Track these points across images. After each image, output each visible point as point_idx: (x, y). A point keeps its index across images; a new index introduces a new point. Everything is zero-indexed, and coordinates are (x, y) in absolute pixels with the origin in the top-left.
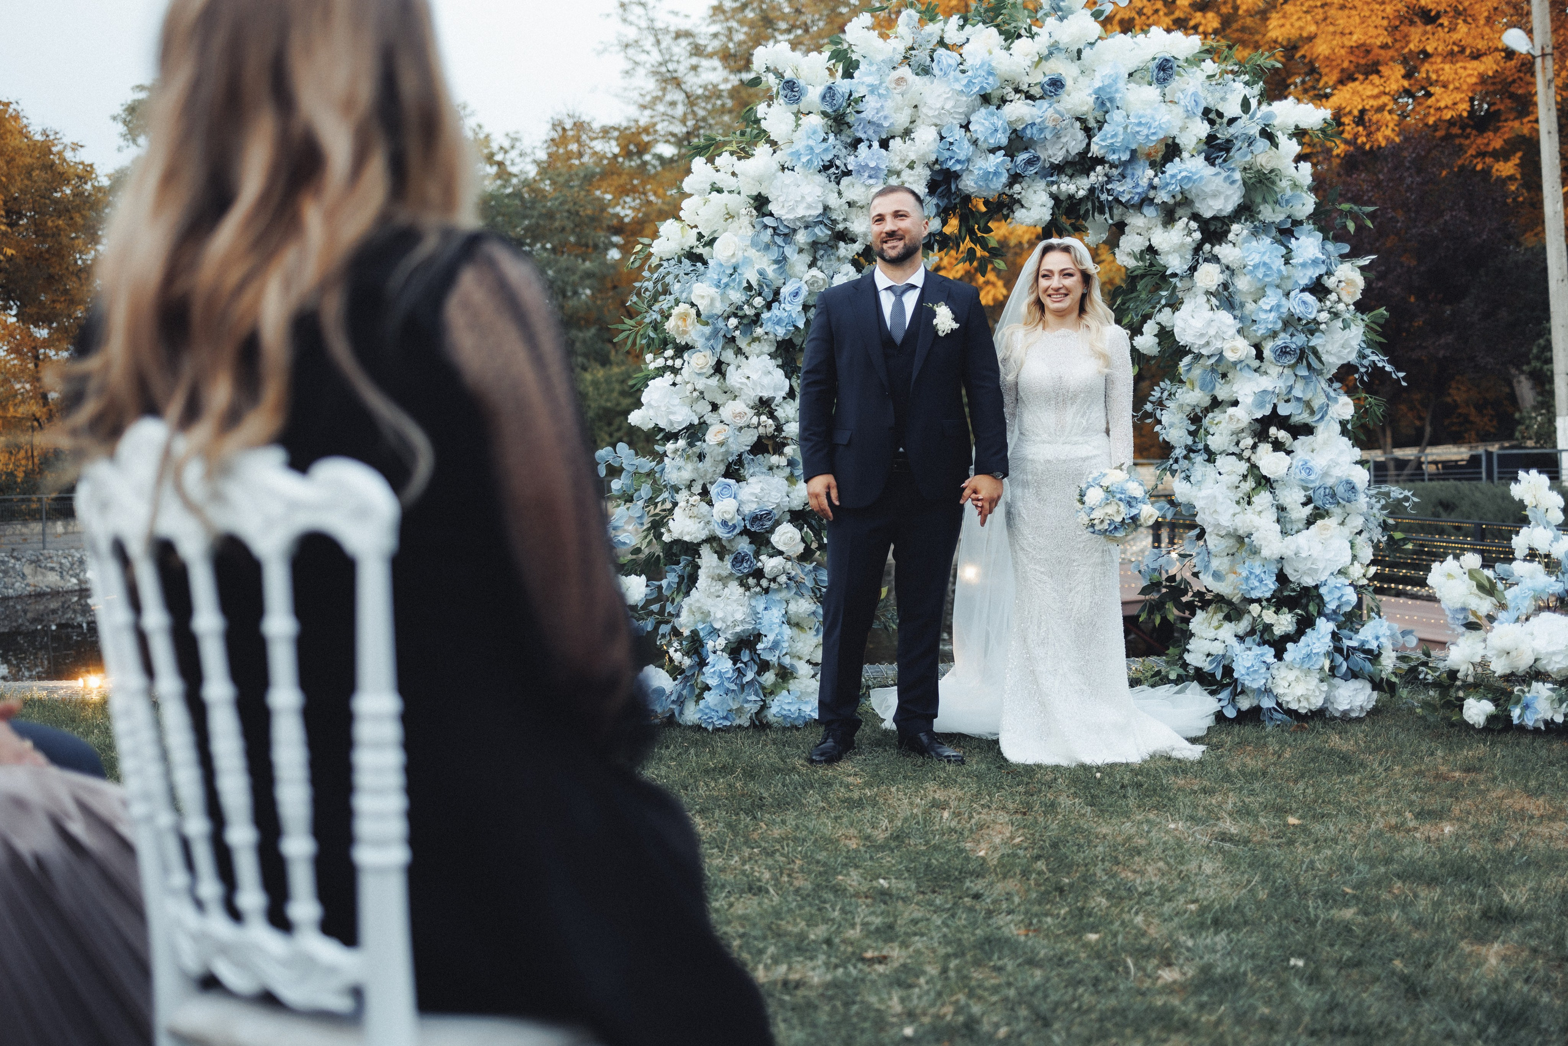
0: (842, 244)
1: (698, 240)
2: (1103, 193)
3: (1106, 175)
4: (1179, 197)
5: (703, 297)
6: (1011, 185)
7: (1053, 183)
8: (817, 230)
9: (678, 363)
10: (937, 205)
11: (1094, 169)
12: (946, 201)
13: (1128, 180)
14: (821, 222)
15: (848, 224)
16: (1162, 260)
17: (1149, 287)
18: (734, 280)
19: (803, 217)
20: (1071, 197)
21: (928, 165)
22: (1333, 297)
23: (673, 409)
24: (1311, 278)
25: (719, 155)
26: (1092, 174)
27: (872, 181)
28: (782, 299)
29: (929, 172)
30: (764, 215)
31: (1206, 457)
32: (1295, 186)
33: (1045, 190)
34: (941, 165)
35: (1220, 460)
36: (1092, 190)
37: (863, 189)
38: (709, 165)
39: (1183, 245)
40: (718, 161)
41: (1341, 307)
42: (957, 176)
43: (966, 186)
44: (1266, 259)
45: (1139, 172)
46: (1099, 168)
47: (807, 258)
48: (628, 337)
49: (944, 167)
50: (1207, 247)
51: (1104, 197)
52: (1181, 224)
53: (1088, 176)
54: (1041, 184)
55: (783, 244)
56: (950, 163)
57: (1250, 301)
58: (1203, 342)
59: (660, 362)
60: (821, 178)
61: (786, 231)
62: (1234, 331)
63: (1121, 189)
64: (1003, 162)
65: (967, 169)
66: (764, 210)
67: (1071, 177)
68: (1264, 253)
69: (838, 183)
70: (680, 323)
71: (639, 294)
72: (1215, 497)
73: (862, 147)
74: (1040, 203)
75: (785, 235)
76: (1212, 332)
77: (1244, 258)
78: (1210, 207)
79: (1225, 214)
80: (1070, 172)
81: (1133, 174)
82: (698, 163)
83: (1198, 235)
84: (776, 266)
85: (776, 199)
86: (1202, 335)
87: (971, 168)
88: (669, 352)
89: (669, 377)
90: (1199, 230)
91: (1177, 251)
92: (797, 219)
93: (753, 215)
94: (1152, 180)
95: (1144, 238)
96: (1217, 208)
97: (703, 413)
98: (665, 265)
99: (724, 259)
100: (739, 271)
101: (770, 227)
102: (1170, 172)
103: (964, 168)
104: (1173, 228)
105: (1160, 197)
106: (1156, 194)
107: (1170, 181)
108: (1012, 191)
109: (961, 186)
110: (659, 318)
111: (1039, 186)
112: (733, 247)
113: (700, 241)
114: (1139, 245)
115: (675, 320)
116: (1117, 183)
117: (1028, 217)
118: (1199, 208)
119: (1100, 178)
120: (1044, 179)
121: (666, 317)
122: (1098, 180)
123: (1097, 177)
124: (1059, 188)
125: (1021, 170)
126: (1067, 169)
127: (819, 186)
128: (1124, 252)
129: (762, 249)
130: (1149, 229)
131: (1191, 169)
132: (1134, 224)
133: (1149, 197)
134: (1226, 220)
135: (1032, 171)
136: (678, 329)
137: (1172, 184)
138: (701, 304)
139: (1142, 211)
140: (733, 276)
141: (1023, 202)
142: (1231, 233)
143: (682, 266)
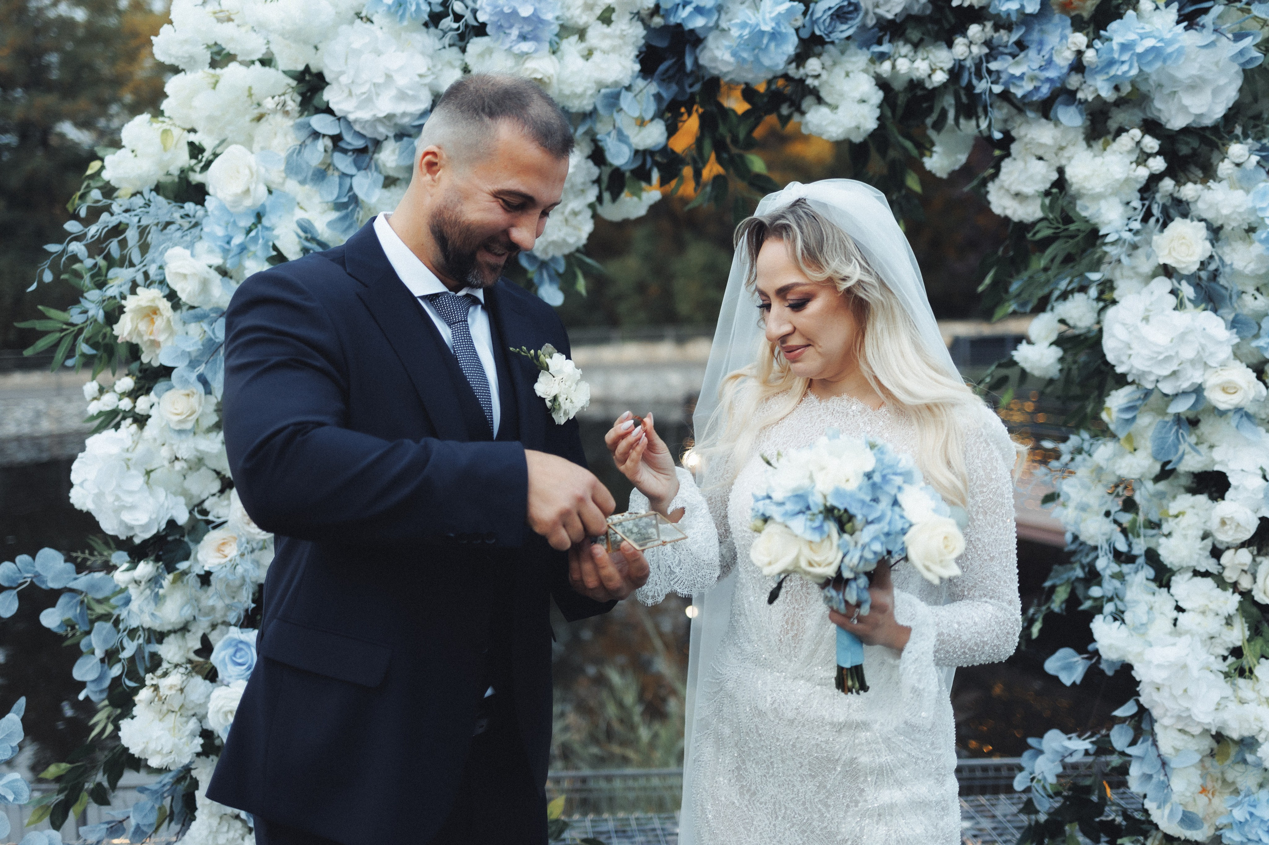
1: (193, 156)
2: (980, 77)
3: (988, 43)
4: (1126, 89)
5: (186, 276)
6: (800, 59)
7: (882, 57)
9: (142, 404)
10: (658, 97)
11: (961, 31)
12: (674, 88)
13: (1032, 53)
16: (1086, 210)
17: (1058, 260)
18: (255, 240)
19: (390, 117)
20: (915, 85)
21: (638, 16)
23: (128, 500)
26: (960, 41)
27: (526, 46)
29: (638, 32)
30: (314, 111)
31: (1151, 573)
33: (865, 71)
34: (663, 17)
35: (1182, 586)
36: (955, 72)
37: (510, 61)
38: (209, 8)
39: (1127, 180)
42: (696, 40)
43: (714, 59)
45: (1053, 40)
46: (974, 30)
48: (57, 345)
49: (673, 20)
50: (1168, 184)
51: (980, 86)
52: (1126, 141)
53: (950, 45)
54: (859, 59)
55: (352, 170)
56: (684, 13)
57: (1251, 290)
58: (1166, 372)
59: (108, 402)
60: (428, 40)
61: (359, 143)
62: (1225, 352)
63: (1017, 72)
64: (790, 11)
65: (717, 26)
66: (316, 102)
67: (916, 46)
69: (463, 50)
70: (142, 326)
71: (54, 268)
72: (1185, 666)
74: (857, 95)
75: (355, 150)
76: (1188, 353)
77: (1254, 210)
78: (1184, 109)
79: (1208, 122)
80: (915, 35)
81: (1041, 43)
83: (1158, 164)
84: (334, 215)
85: (337, 79)
86: (1168, 359)
87: (723, 24)
88: (126, 383)
89: (128, 428)
90: (1159, 153)
91: (1115, 193)
92: (379, 120)
93: (288, 108)
94: (1080, 53)
95: (1050, 166)
96: (1196, 110)
97: (203, 497)
98: (115, 208)
99: (229, 198)
100: (265, 221)
101: (324, 136)
102: (1117, 40)
103: (711, 24)
104: (1109, 149)
105: (1091, 89)
106: (1085, 82)
107: (1116, 56)
108: (802, 71)
109: (704, 59)
110: (101, 316)
111: (854, 63)
112: (247, 172)
113: (196, 158)
114: (1039, 177)
115: (132, 320)
116: (1010, 58)
117: (833, 123)
118: (1159, 110)
119: (975, 50)
120: (865, 49)
121: (114, 314)
122: (971, 52)
123: (969, 47)
124: (894, 67)
125: (822, 28)
126: (909, 31)
127: (423, 53)
128: (1008, 191)
129: (308, 180)
130: (1062, 148)
131: (1156, 34)
132: (1033, 139)
133: (1070, 87)
134: (1208, 134)
135: (842, 32)
136: (140, 335)
137: (1123, 62)
138: (183, 290)
139: (1052, 115)
140: (253, 234)
141: (823, 94)
142: (1226, 161)
143: (152, 209)
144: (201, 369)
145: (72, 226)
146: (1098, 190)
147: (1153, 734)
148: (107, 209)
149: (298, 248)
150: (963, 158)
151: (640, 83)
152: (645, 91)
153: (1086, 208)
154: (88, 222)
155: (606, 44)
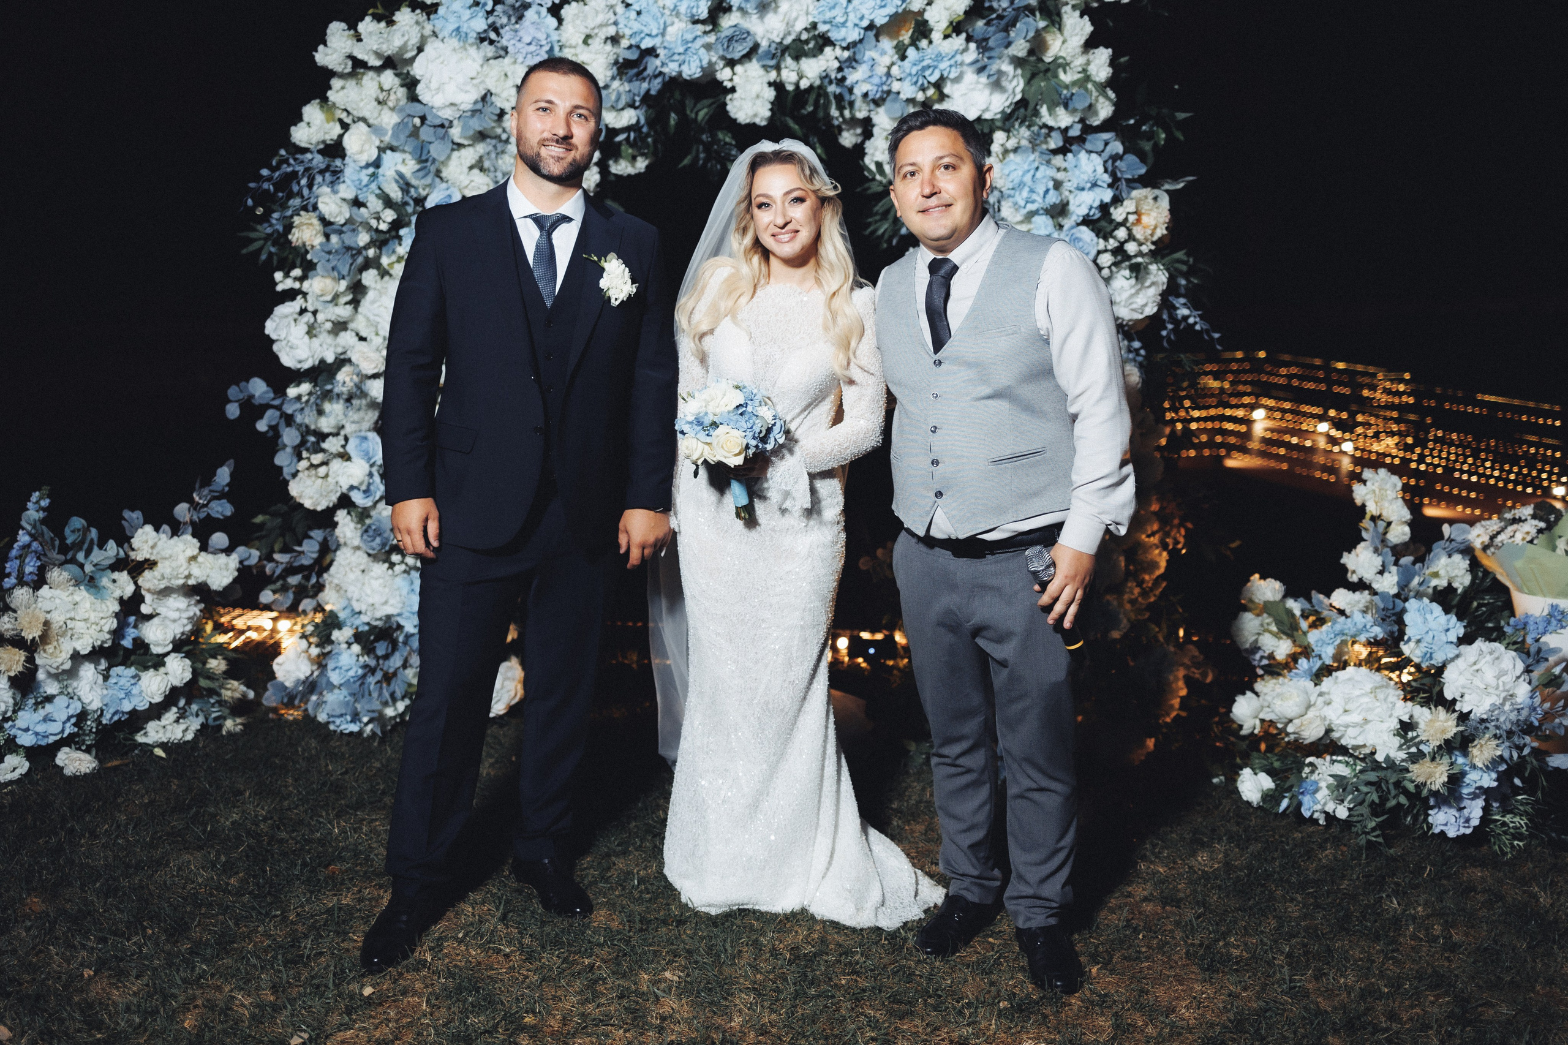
2: (831, 82)
3: (837, 59)
7: (773, 68)
9: (306, 285)
11: (820, 50)
13: (862, 65)
19: (454, 104)
20: (795, 87)
21: (610, 39)
22: (1121, 233)
23: (297, 343)
24: (1091, 208)
25: (362, 19)
29: (611, 50)
30: (411, 101)
32: (1088, 78)
34: (629, 40)
38: (352, 32)
40: (362, 27)
41: (1131, 248)
42: (652, 52)
43: (666, 65)
46: (829, 50)
48: (262, 248)
49: (634, 42)
51: (832, 89)
53: (817, 59)
54: (756, 69)
56: (642, 37)
59: (289, 283)
60: (477, 54)
61: (438, 122)
65: (663, 46)
66: (413, 94)
68: (1029, 171)
71: (254, 198)
73: (530, 14)
78: (973, 105)
79: (992, 114)
82: (336, 31)
85: (423, 82)
87: (665, 41)
88: (297, 272)
89: (298, 301)
92: (449, 107)
96: (982, 107)
98: (291, 161)
99: (357, 155)
101: (414, 117)
103: (657, 44)
108: (713, 77)
110: (280, 228)
115: (299, 232)
119: (832, 63)
121: (289, 227)
122: (830, 65)
123: (828, 61)
135: (739, 52)
136: (303, 240)
140: (373, 179)
143: (315, 162)
145: (265, 172)
148: (286, 161)
149: (397, 189)
154: (273, 169)
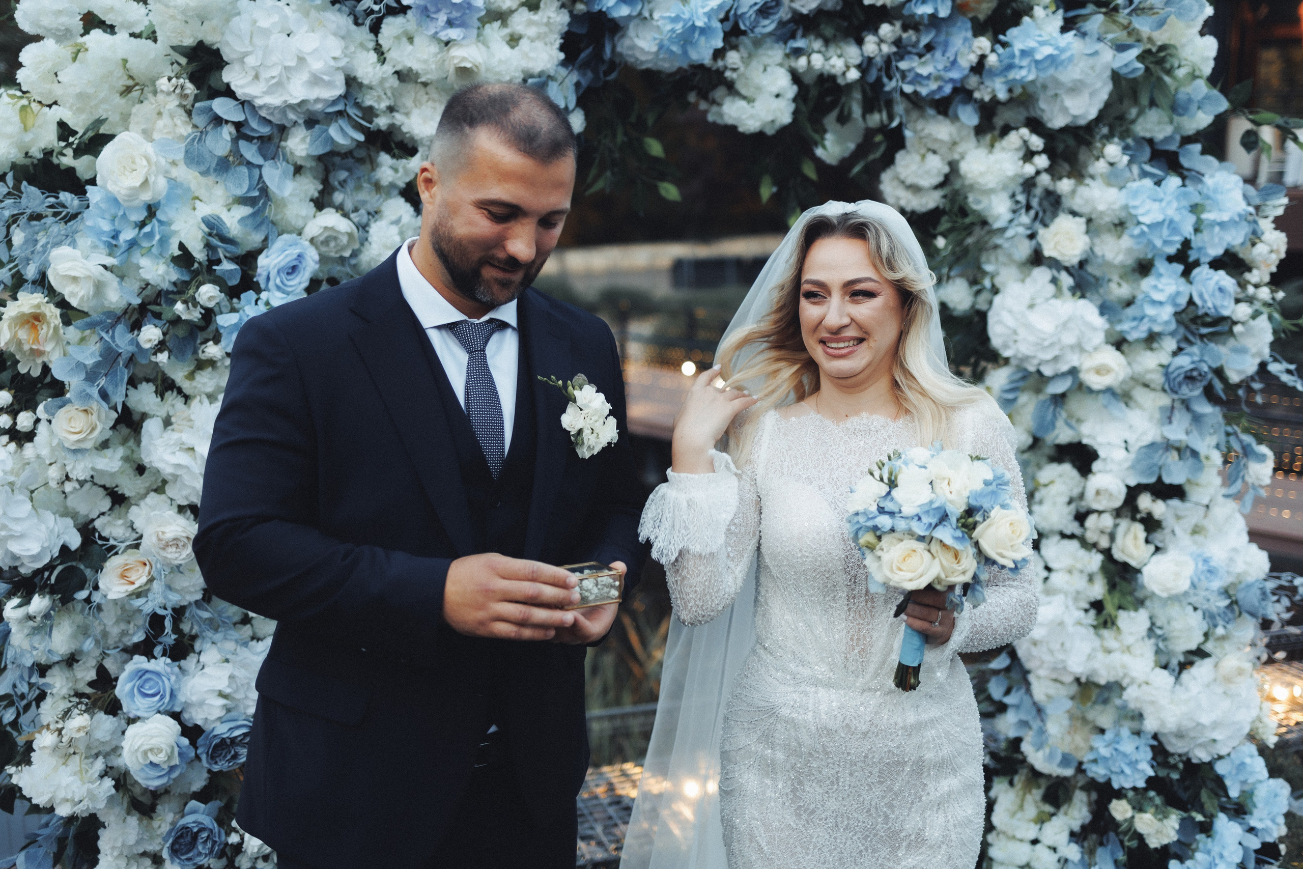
0: (385, 159)
1: (62, 137)
2: (890, 75)
4: (1018, 91)
5: (75, 279)
6: (723, 53)
7: (798, 52)
8: (333, 132)
9: (25, 421)
10: (578, 85)
11: (872, 29)
13: (938, 54)
14: (340, 113)
15: (399, 118)
16: (975, 203)
18: (150, 235)
19: (303, 102)
20: (827, 80)
21: (565, 5)
24: (1227, 247)
26: (870, 39)
27: (453, 33)
28: (261, 280)
29: (563, 18)
30: (214, 94)
32: (1194, 75)
33: (781, 65)
34: (586, 3)
35: (1051, 549)
36: (865, 69)
37: (434, 48)
39: (1014, 176)
42: (618, 28)
43: (633, 47)
44: (1171, 212)
45: (957, 42)
46: (885, 29)
47: (310, 186)
49: (596, 7)
50: (1046, 179)
51: (893, 84)
52: (1014, 139)
53: (860, 42)
54: (775, 54)
55: (258, 160)
56: (610, 3)
57: (1117, 278)
60: (336, 18)
61: (265, 130)
62: (1099, 338)
63: (924, 71)
67: (827, 42)
68: (1168, 202)
69: (377, 31)
70: (23, 334)
72: (1061, 624)
74: (775, 90)
75: (260, 138)
76: (1069, 340)
77: (1126, 207)
78: (1065, 110)
79: (1082, 122)
80: (829, 31)
81: (947, 45)
83: (1042, 161)
84: (246, 211)
85: (241, 60)
86: (1052, 345)
87: (646, 13)
90: (1044, 151)
91: (1005, 188)
92: (292, 107)
93: (188, 92)
94: (983, 57)
95: (943, 159)
96: (1075, 111)
97: (94, 515)
99: (123, 192)
100: (160, 215)
101: (227, 122)
102: (1018, 46)
103: (635, 13)
104: (997, 145)
105: (989, 90)
106: (982, 83)
107: (1017, 61)
108: (720, 63)
109: (623, 46)
111: (770, 57)
112: (145, 163)
113: (66, 140)
114: (935, 171)
115: (10, 327)
116: (916, 58)
117: (752, 116)
118: (1043, 111)
119: (886, 49)
120: (782, 45)
122: (880, 50)
123: (879, 45)
124: (809, 62)
125: (748, 24)
126: (822, 26)
127: (335, 34)
128: (903, 182)
129: (212, 170)
130: (955, 143)
131: (1053, 42)
132: (930, 135)
133: (968, 87)
134: (1081, 133)
135: (764, 27)
136: (19, 343)
137: (1021, 67)
138: (73, 294)
139: (951, 112)
140: (147, 229)
141: (739, 86)
142: (1102, 160)
144: (102, 382)
146: (991, 185)
147: (1028, 684)
149: (203, 245)
150: (852, 146)
151: (563, 72)
152: (567, 80)
153: (978, 202)
155: (532, 31)
